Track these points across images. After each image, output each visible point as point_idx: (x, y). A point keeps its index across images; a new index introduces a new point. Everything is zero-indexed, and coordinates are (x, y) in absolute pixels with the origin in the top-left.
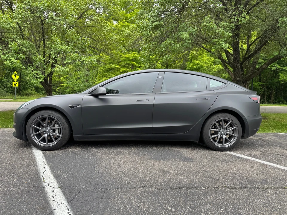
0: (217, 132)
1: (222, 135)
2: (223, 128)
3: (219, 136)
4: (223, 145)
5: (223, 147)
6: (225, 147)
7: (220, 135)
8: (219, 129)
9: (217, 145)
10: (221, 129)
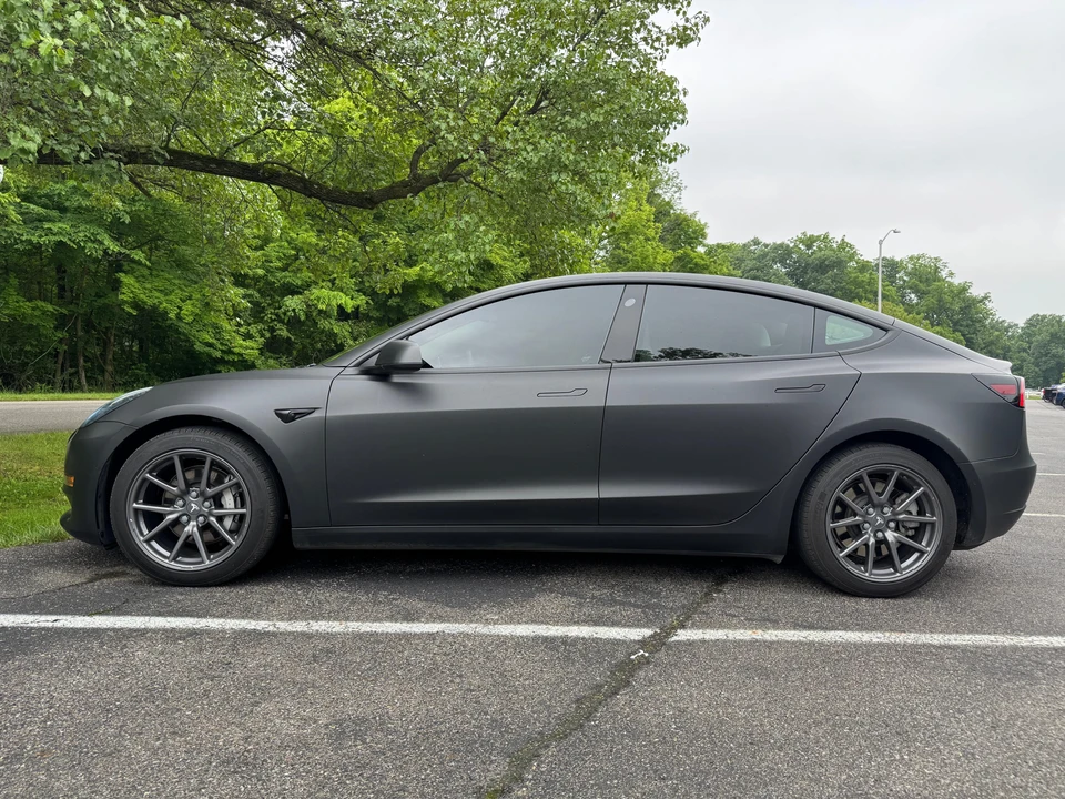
0: (858, 526)
1: (880, 535)
2: (874, 507)
3: (872, 540)
4: (896, 571)
5: (898, 577)
6: (906, 574)
7: (875, 536)
8: (861, 516)
9: (873, 578)
10: (871, 510)
